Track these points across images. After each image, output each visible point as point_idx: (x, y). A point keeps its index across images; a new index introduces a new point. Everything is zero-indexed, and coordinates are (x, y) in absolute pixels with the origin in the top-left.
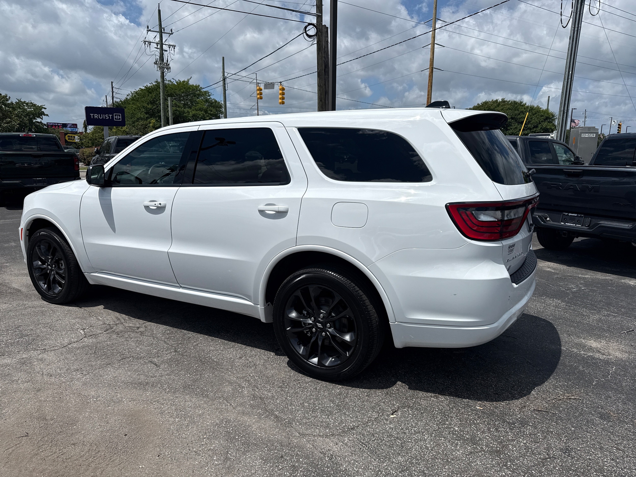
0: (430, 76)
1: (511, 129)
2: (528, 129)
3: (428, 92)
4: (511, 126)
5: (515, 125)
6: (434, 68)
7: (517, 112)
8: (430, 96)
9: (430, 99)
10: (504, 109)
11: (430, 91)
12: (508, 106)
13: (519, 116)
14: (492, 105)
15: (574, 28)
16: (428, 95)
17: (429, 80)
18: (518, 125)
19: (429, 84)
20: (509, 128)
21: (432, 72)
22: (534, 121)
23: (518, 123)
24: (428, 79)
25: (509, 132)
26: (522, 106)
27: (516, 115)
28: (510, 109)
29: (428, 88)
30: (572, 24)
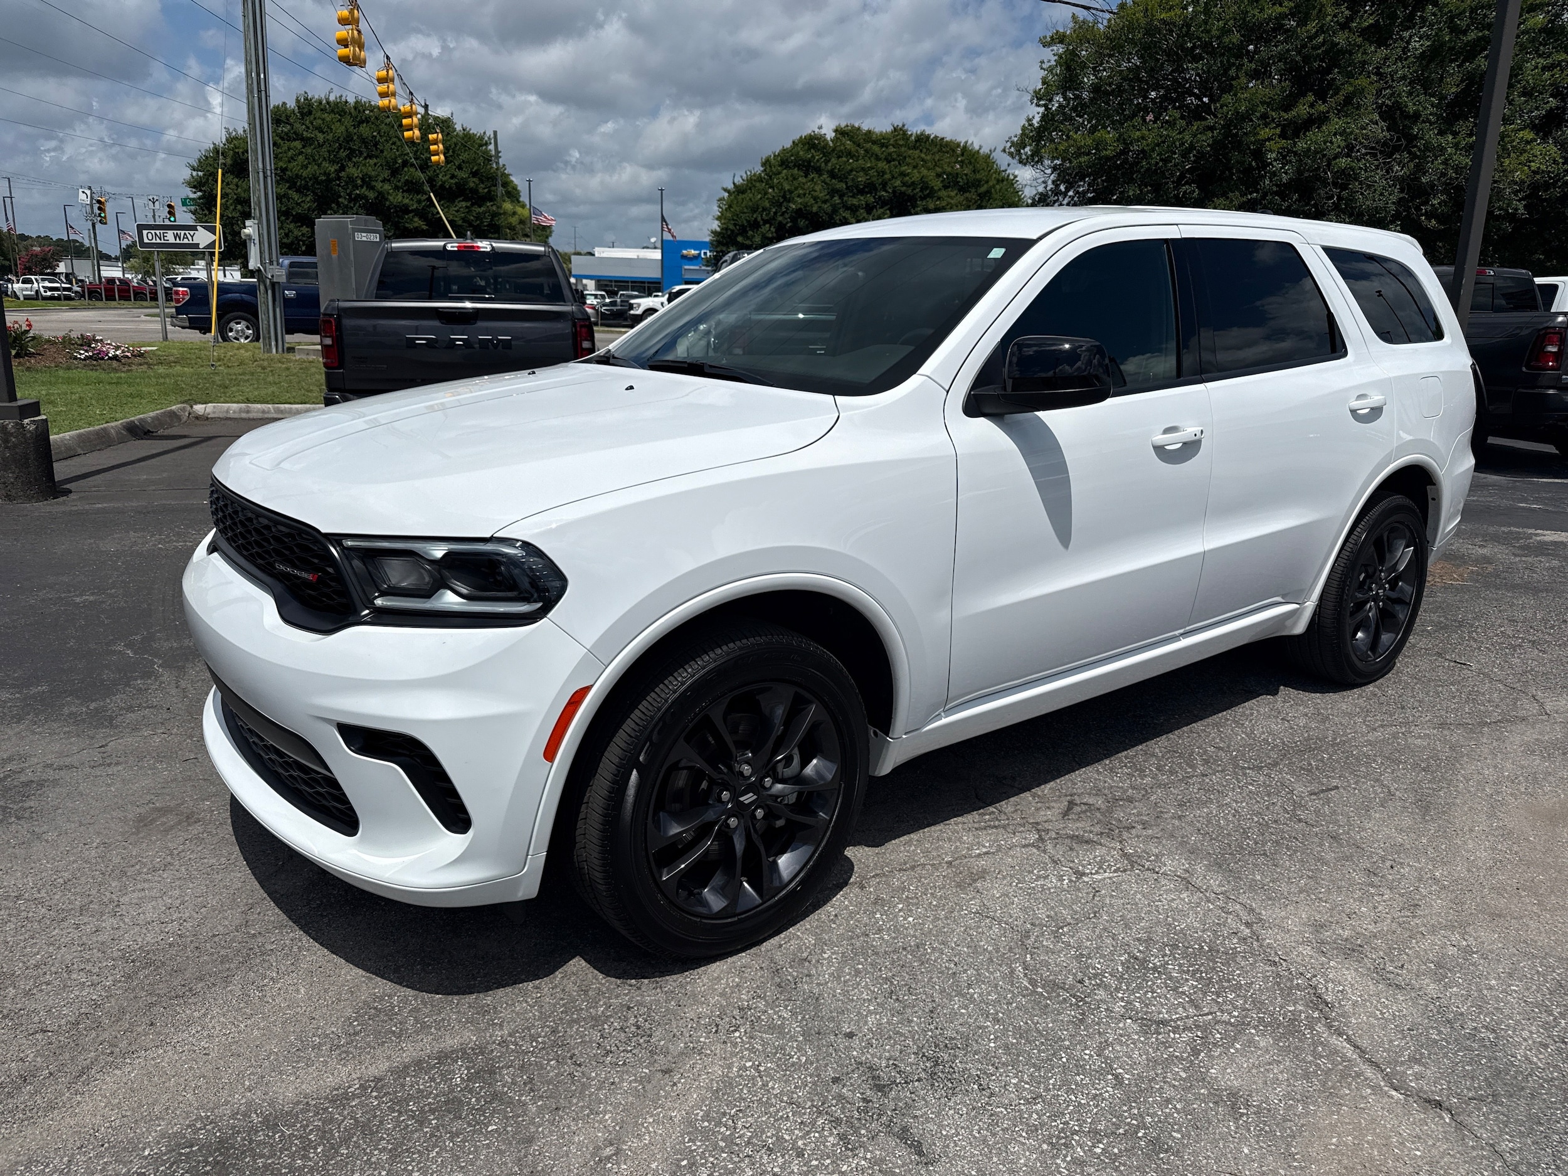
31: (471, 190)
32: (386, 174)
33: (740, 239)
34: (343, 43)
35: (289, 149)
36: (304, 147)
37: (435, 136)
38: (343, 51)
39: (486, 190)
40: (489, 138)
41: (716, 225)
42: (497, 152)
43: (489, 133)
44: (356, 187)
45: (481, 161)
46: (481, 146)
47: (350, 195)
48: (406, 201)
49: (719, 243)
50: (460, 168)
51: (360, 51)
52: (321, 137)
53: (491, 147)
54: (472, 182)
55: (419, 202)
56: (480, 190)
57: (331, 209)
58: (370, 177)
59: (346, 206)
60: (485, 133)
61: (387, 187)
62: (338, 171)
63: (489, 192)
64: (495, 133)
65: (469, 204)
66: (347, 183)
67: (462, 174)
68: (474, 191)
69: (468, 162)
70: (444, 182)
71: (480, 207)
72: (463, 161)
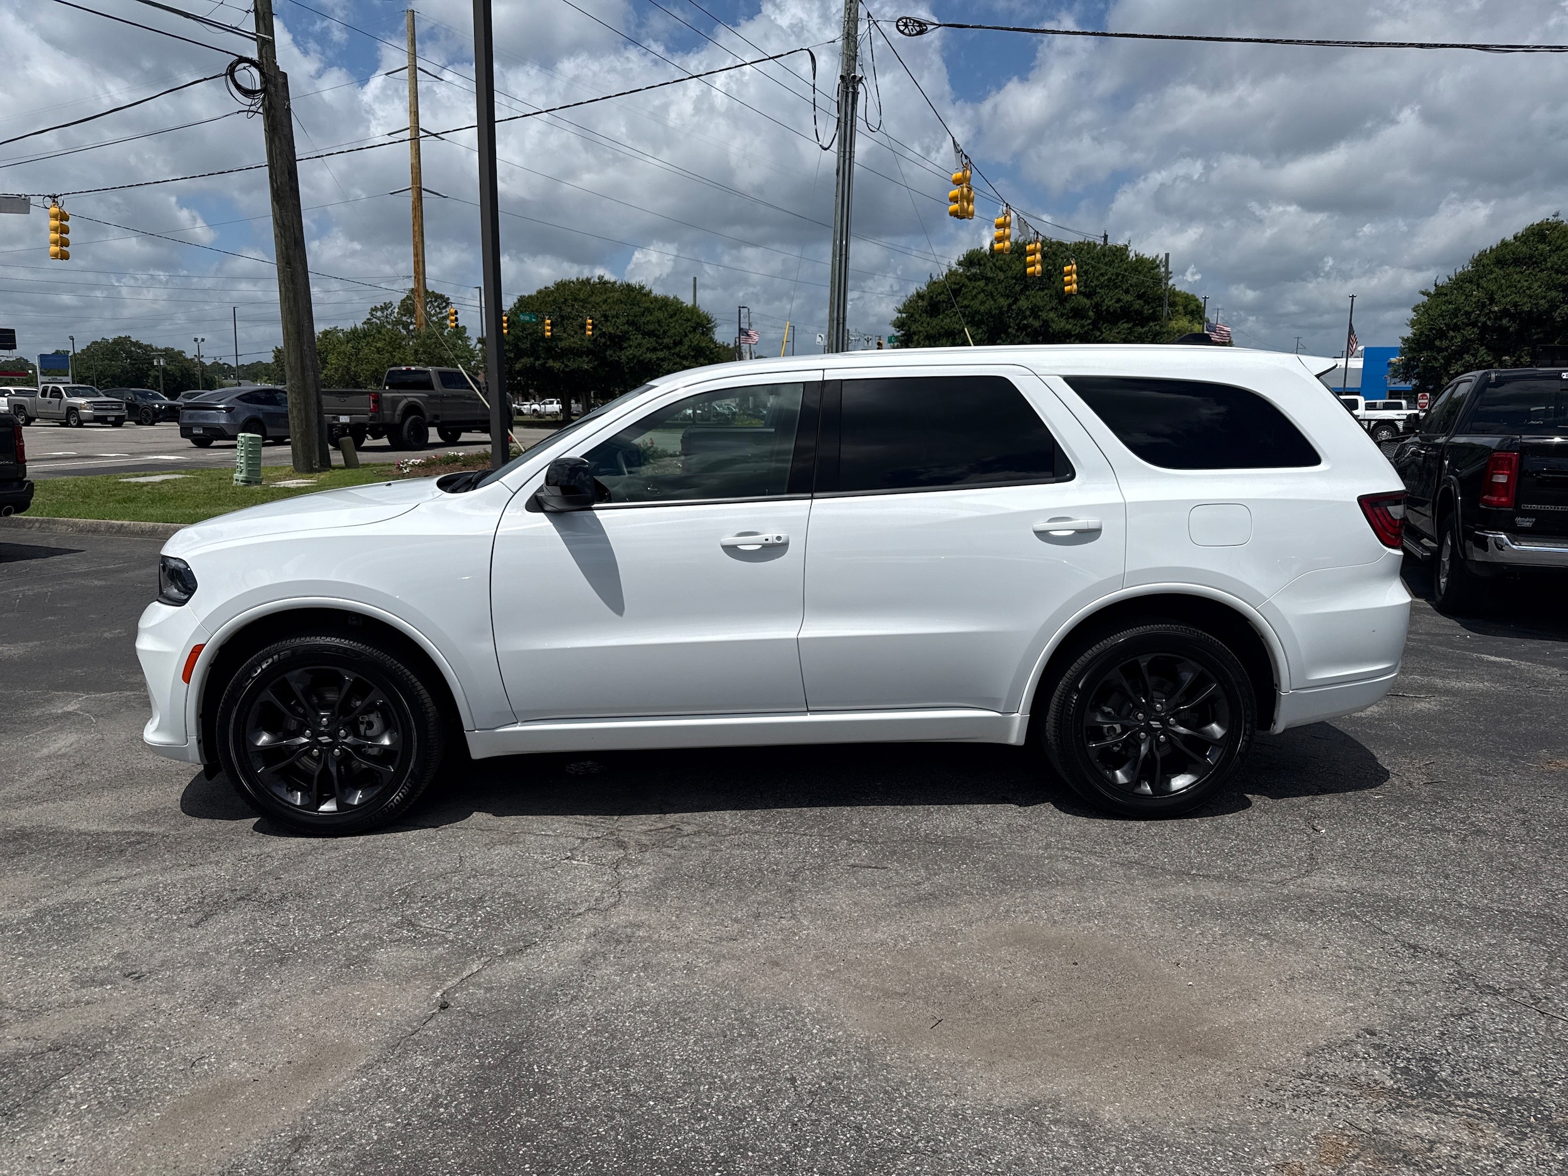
0: (414, 209)
1: (630, 346)
2: (664, 347)
3: (416, 247)
4: (629, 339)
5: (636, 339)
6: (425, 190)
7: (636, 309)
8: (420, 258)
9: (421, 264)
10: (609, 300)
11: (420, 246)
12: (617, 295)
13: (643, 319)
14: (580, 290)
15: (845, 152)
16: (416, 255)
17: (415, 217)
18: (644, 338)
19: (416, 228)
20: (625, 345)
21: (419, 199)
22: (673, 331)
23: (642, 334)
24: (411, 215)
25: (628, 353)
26: (645, 295)
27: (635, 316)
28: (622, 302)
29: (414, 237)
30: (839, 144)
31: (1136, 311)
32: (1054, 303)
33: (1437, 343)
34: (954, 200)
35: (974, 288)
36: (987, 284)
37: (1069, 268)
38: (954, 207)
39: (1151, 311)
40: (1161, 261)
41: (1408, 332)
42: (1167, 272)
43: (1162, 256)
44: (1025, 318)
45: (1150, 282)
46: (1153, 269)
47: (1018, 325)
48: (1069, 327)
49: (1410, 349)
50: (1127, 292)
51: (968, 205)
52: (1002, 276)
53: (1163, 269)
54: (1138, 304)
55: (1082, 326)
56: (1145, 312)
57: (1001, 338)
58: (1038, 307)
59: (1014, 336)
60: (1157, 256)
61: (1052, 315)
62: (1010, 306)
63: (1154, 312)
64: (1167, 255)
65: (1130, 325)
66: (1017, 314)
67: (1128, 298)
68: (1139, 313)
69: (1137, 286)
70: (1109, 307)
71: (1142, 327)
72: (1131, 285)
